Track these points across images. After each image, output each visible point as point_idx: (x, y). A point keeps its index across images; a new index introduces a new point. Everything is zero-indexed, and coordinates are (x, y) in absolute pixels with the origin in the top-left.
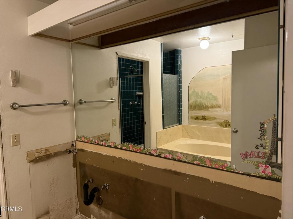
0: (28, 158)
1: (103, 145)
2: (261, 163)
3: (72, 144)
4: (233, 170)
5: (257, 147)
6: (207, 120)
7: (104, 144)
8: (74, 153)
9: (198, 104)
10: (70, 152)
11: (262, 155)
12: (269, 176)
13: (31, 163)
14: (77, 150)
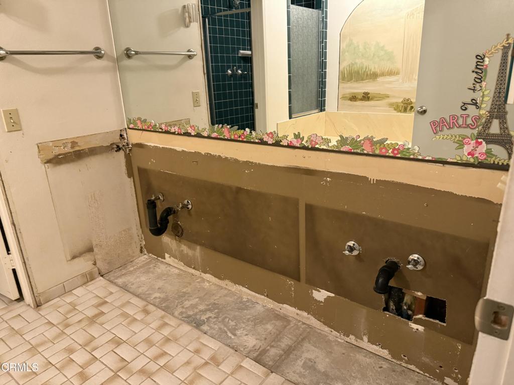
0: (41, 156)
1: (176, 133)
2: (468, 138)
3: (121, 135)
4: (414, 155)
5: (464, 107)
6: (372, 99)
7: (177, 130)
8: (126, 151)
9: (355, 69)
10: (119, 149)
11: (471, 122)
12: (480, 161)
13: (48, 164)
14: (130, 146)
